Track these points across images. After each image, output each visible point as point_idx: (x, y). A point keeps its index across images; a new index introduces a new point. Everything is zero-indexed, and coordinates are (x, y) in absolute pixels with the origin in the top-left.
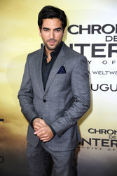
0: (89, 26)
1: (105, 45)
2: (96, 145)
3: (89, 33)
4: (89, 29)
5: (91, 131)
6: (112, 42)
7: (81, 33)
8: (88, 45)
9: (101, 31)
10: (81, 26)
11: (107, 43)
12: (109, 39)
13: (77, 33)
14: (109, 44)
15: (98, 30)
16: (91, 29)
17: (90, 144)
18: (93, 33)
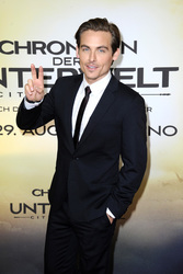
0: (29, 43)
1: (52, 70)
2: (44, 212)
3: (29, 53)
4: (28, 47)
5: (37, 193)
6: (63, 66)
7: (17, 52)
8: (28, 70)
9: (46, 50)
10: (17, 43)
11: (56, 68)
12: (58, 61)
13: (12, 52)
14: (59, 70)
15: (42, 50)
16: (32, 48)
17: (35, 211)
18: (35, 53)
